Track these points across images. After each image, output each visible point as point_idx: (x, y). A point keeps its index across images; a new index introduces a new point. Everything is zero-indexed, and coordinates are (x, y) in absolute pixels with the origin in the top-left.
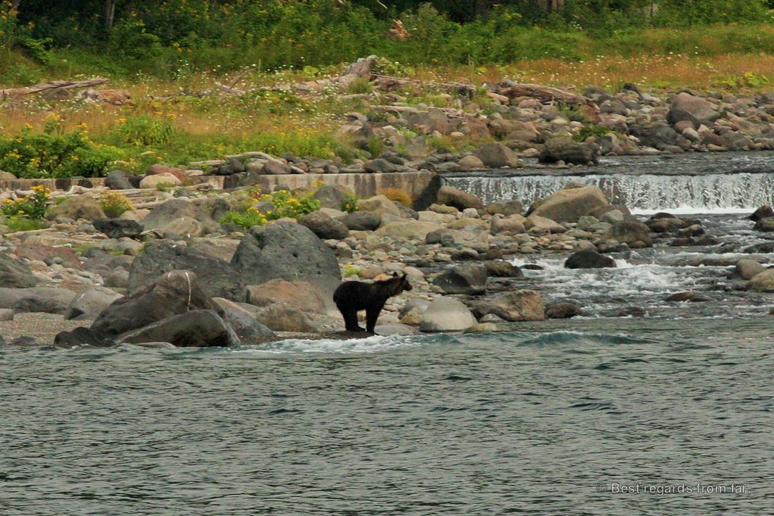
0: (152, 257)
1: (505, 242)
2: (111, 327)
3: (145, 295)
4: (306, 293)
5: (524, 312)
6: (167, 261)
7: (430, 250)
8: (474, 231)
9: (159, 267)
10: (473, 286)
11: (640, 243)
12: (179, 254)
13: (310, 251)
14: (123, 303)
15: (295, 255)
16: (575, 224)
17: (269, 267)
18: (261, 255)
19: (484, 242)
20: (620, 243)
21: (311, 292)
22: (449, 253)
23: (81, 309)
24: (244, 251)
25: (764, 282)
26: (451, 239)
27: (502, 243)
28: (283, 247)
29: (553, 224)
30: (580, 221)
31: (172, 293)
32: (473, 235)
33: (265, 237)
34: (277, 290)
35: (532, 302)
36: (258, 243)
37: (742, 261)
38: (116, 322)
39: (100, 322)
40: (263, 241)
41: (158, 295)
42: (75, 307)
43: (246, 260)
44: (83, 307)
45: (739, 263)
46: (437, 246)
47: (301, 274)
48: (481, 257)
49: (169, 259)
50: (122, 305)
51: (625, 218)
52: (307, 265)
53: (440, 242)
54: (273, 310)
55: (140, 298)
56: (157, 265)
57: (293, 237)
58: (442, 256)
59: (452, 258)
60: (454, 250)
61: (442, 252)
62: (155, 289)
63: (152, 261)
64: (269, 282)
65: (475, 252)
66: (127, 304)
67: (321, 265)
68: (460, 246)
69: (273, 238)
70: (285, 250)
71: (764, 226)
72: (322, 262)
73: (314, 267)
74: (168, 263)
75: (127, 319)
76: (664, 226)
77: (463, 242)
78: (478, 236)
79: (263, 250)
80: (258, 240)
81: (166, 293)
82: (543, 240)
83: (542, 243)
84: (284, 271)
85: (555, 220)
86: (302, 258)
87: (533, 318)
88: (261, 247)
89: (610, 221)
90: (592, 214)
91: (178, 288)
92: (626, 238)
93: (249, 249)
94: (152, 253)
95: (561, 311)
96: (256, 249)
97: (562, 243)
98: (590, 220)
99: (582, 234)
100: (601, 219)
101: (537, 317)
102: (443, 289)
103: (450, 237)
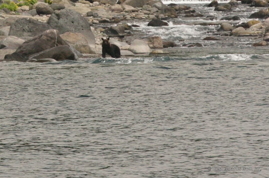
0: (19, 23)
1: (117, 15)
2: (24, 52)
3: (38, 39)
4: (81, 38)
5: (155, 45)
6: (26, 25)
7: (90, 19)
8: (106, 11)
9: (22, 27)
10: (119, 34)
11: (173, 16)
12: (30, 22)
13: (79, 21)
14: (29, 42)
15: (73, 22)
16: (141, 8)
17: (62, 27)
18: (59, 22)
19: (110, 15)
20: (165, 16)
21: (83, 38)
22: (98, 20)
23: (5, 45)
24: (52, 21)
25: (239, 32)
26: (97, 15)
27: (116, 16)
28: (67, 19)
29: (132, 8)
30: (144, 7)
31: (49, 39)
32: (106, 13)
33: (60, 15)
34: (69, 36)
35: (158, 41)
36: (57, 17)
37: (223, 24)
38: (26, 50)
39: (19, 50)
40: (59, 17)
41: (43, 39)
42: (3, 44)
43: (52, 24)
44: (6, 44)
45: (222, 24)
46: (92, 17)
47: (76, 30)
48: (111, 21)
49: (26, 24)
50: (28, 44)
51: (162, 6)
52: (77, 26)
53: (92, 15)
54: (78, 45)
55: (36, 40)
56: (21, 26)
57: (71, 15)
58: (95, 21)
59: (99, 22)
60: (99, 19)
61: (95, 20)
62: (42, 37)
63: (19, 25)
64: (66, 33)
65: (108, 20)
66: (30, 43)
67: (83, 26)
68: (101, 17)
69: (63, 15)
70: (68, 20)
71: (219, 9)
72: (84, 25)
73: (81, 27)
74: (26, 26)
75: (31, 49)
76: (177, 9)
77: (102, 16)
78: (107, 13)
79: (59, 20)
80: (57, 16)
81: (47, 38)
82: (133, 15)
83: (132, 16)
84: (68, 29)
85: (133, 6)
86: (76, 24)
87: (159, 47)
88: (59, 19)
89: (156, 7)
90: (147, 4)
91: (51, 36)
92: (167, 14)
93: (54, 20)
94: (19, 22)
95: (168, 44)
96: (56, 20)
97: (141, 16)
98: (147, 6)
99: (146, 12)
100: (152, 6)
101: (160, 47)
102: (107, 35)
103: (97, 14)
